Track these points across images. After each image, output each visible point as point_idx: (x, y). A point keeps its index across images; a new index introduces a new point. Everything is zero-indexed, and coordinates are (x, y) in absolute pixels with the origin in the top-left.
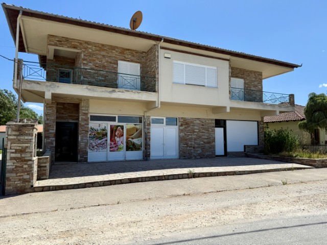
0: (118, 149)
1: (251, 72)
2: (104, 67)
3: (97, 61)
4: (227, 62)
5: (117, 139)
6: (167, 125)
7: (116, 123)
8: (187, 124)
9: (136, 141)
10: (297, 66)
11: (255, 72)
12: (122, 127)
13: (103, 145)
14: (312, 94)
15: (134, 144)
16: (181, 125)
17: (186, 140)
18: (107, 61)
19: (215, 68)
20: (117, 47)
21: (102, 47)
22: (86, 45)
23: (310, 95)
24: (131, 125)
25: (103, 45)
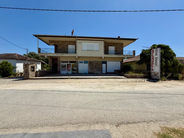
0: (70, 71)
1: (118, 43)
2: (64, 47)
3: (62, 46)
4: (103, 41)
5: (69, 68)
6: (84, 63)
7: (69, 63)
8: (91, 63)
9: (75, 68)
10: (136, 39)
11: (120, 43)
12: (70, 64)
13: (65, 69)
14: (143, 50)
15: (74, 69)
16: (89, 63)
18: (65, 46)
19: (98, 44)
20: (68, 41)
21: (63, 42)
22: (59, 42)
23: (142, 50)
24: (73, 64)
25: (63, 41)
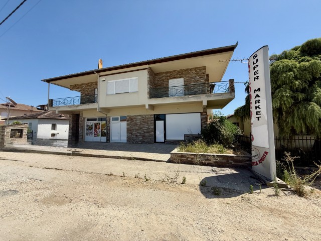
1: (191, 69)
2: (89, 94)
3: (86, 92)
5: (98, 130)
6: (121, 121)
8: (131, 119)
12: (100, 124)
13: (91, 133)
16: (128, 121)
17: (131, 130)
18: (90, 91)
20: (94, 82)
22: (82, 86)
